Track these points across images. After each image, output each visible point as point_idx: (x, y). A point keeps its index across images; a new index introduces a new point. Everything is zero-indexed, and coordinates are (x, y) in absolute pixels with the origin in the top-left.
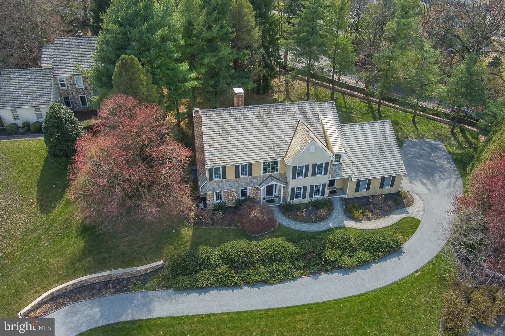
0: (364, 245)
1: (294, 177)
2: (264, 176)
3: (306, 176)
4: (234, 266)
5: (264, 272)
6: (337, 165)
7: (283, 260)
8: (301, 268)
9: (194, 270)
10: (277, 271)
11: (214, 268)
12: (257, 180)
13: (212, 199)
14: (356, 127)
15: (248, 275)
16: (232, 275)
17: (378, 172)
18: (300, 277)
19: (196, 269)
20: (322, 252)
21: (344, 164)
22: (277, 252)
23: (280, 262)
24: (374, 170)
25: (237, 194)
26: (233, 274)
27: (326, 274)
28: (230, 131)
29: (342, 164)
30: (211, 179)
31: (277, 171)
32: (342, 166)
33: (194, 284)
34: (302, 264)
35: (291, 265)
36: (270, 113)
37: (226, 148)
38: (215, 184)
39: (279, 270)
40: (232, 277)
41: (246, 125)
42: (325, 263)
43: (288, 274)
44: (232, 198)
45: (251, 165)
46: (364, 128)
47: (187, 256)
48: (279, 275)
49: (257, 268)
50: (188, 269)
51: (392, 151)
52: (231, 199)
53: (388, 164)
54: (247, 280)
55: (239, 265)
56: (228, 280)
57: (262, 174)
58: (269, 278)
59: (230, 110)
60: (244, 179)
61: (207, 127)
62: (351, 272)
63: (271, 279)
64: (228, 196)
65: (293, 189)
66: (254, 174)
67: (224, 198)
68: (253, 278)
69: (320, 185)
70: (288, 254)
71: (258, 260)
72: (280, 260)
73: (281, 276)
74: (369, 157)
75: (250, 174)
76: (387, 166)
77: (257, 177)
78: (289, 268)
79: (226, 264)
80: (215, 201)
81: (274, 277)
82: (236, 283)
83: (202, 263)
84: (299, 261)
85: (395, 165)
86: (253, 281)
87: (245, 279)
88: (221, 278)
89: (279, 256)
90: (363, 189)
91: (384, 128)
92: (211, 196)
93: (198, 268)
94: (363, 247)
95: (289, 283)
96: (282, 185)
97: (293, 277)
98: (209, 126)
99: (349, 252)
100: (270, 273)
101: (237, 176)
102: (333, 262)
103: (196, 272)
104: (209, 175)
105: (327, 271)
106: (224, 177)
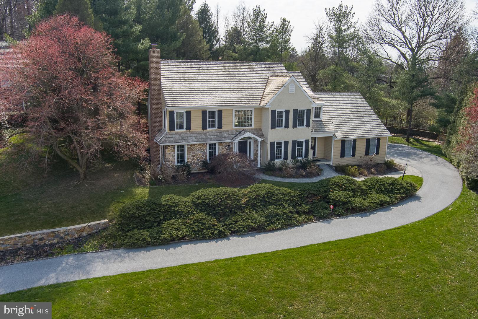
0: (374, 188)
1: (273, 127)
2: (236, 131)
3: (287, 126)
4: (214, 212)
5: (258, 217)
6: (317, 121)
7: (279, 203)
8: (305, 213)
9: (155, 222)
10: (275, 216)
11: (185, 216)
12: (229, 134)
13: (172, 160)
14: (327, 95)
15: (236, 222)
16: (213, 223)
17: (362, 132)
18: (307, 222)
19: (159, 219)
20: (327, 194)
21: (324, 121)
22: (270, 194)
23: (277, 206)
24: (357, 130)
25: (204, 153)
26: (214, 221)
27: (340, 218)
28: (193, 79)
29: (323, 121)
30: (172, 128)
31: (251, 125)
32: (323, 123)
33: (156, 236)
34: (306, 208)
35: (291, 209)
36: (235, 68)
37: (189, 92)
38: (177, 136)
39: (277, 214)
40: (213, 225)
41: (211, 75)
42: (335, 206)
43: (290, 218)
44: (198, 160)
45: (220, 112)
46: (335, 97)
47: (145, 204)
48: (278, 220)
49: (247, 213)
50: (146, 221)
51: (370, 116)
52: (196, 162)
53: (370, 126)
54: (235, 228)
55: (221, 210)
56: (207, 229)
57: (234, 127)
58: (266, 224)
59: (191, 62)
60: (212, 132)
61: (165, 73)
62: (370, 215)
63: (269, 225)
64: (193, 156)
65: (272, 144)
66: (224, 128)
67: (188, 159)
68: (244, 224)
69: (302, 142)
70: (285, 197)
71: (246, 204)
72: (277, 202)
73: (282, 220)
74: (348, 120)
75: (220, 127)
76: (369, 128)
77: (228, 131)
78: (290, 212)
79: (201, 211)
80: (176, 164)
81: (272, 223)
82: (220, 232)
83: (167, 212)
84: (300, 205)
85: (377, 128)
86: (244, 228)
87: (232, 227)
88: (197, 226)
89: (275, 199)
90: (348, 156)
91: (355, 98)
92: (172, 155)
93: (162, 218)
94: (374, 190)
95: (293, 229)
96: (260, 140)
97: (297, 222)
98: (167, 73)
99: (360, 194)
100: (266, 217)
101: (204, 127)
102: (344, 203)
103: (159, 224)
104: (170, 122)
105: (339, 215)
106: (189, 128)
